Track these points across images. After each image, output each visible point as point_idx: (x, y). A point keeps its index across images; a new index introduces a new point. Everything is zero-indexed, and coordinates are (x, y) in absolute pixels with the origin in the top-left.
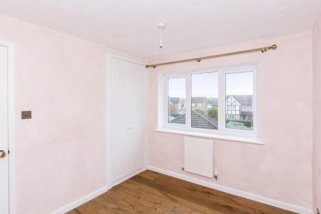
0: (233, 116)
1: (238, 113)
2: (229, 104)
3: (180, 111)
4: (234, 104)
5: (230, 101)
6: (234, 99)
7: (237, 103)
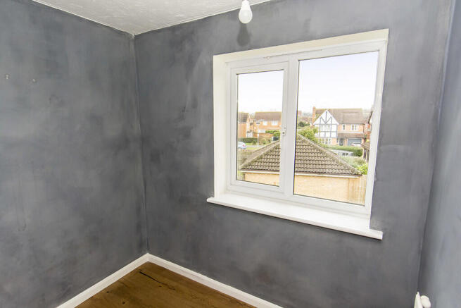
0: (327, 140)
1: (334, 135)
2: (322, 122)
3: (248, 132)
4: (329, 122)
5: (324, 118)
6: (329, 115)
7: (334, 121)
